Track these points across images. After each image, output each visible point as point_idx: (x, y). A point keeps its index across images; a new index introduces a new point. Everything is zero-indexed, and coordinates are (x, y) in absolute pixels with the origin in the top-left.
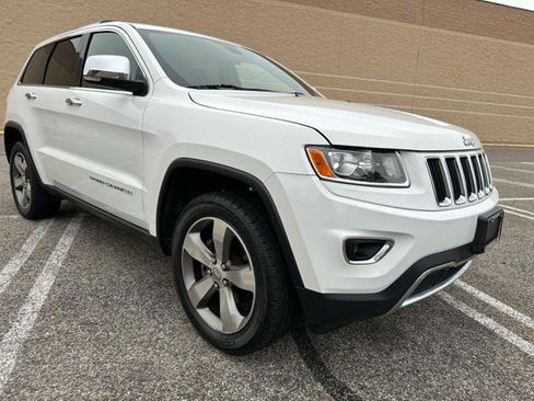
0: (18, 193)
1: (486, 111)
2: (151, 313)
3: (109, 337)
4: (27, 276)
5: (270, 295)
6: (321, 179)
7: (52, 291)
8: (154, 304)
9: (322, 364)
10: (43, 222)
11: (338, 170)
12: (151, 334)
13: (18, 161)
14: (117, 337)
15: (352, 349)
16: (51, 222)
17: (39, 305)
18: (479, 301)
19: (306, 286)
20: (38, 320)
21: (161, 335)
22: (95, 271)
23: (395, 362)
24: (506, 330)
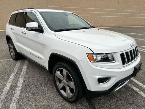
0: (11, 53)
1: (139, 16)
2: (48, 89)
3: (38, 97)
4: (16, 79)
5: (79, 91)
6: (91, 62)
7: (23, 84)
8: (49, 86)
9: (93, 105)
10: (18, 61)
11: (96, 59)
12: (49, 96)
13: (10, 45)
14: (40, 97)
15: (100, 99)
16: (21, 61)
17: (20, 88)
18: (134, 82)
19: (88, 89)
20: (20, 93)
21: (51, 96)
22: (33, 77)
23: (112, 103)
24: (141, 92)
